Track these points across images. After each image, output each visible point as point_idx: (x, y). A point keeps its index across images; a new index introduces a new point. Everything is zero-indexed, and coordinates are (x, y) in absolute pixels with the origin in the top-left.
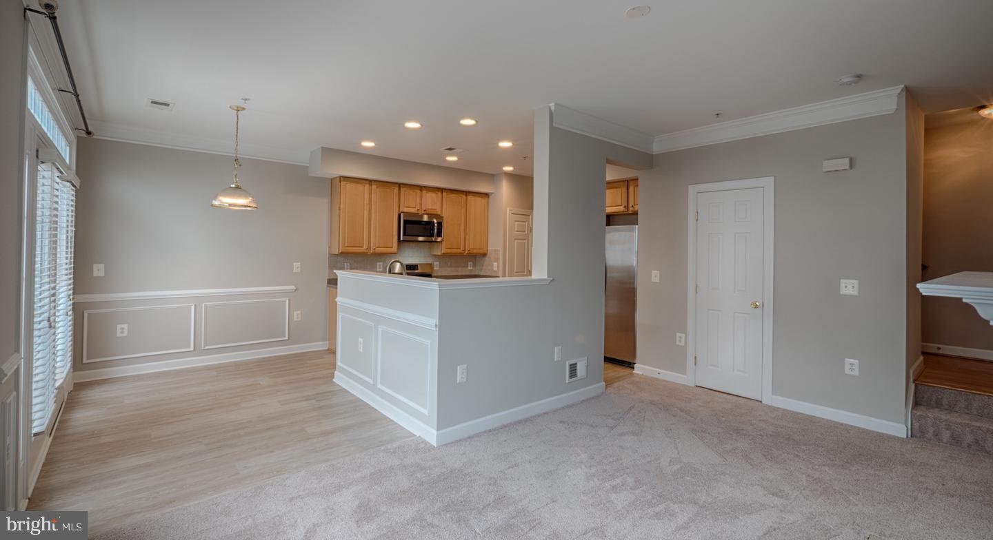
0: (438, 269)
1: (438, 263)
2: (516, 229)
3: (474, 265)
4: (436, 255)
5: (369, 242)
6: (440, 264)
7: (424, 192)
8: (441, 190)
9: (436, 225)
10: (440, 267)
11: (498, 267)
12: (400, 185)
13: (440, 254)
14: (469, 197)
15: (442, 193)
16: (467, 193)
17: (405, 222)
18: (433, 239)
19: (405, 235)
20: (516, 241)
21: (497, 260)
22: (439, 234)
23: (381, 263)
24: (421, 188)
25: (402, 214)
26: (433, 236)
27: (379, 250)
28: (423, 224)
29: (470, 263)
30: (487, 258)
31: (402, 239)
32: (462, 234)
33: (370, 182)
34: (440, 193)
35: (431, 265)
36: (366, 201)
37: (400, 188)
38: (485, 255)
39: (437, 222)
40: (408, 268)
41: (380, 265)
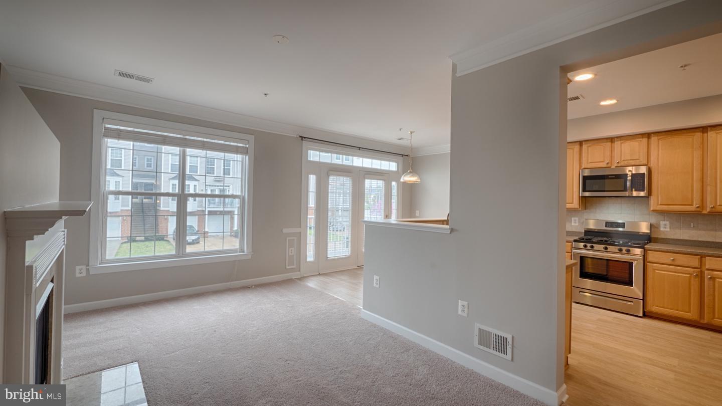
0: (668, 230)
1: (667, 222)
7: (617, 143)
8: (648, 135)
9: (629, 178)
12: (582, 143)
14: (711, 133)
16: (704, 129)
17: (585, 178)
19: (584, 190)
23: (577, 219)
24: (611, 140)
28: (610, 178)
32: (697, 184)
34: (646, 140)
37: (581, 146)
39: (632, 174)
40: (609, 225)
41: (575, 220)
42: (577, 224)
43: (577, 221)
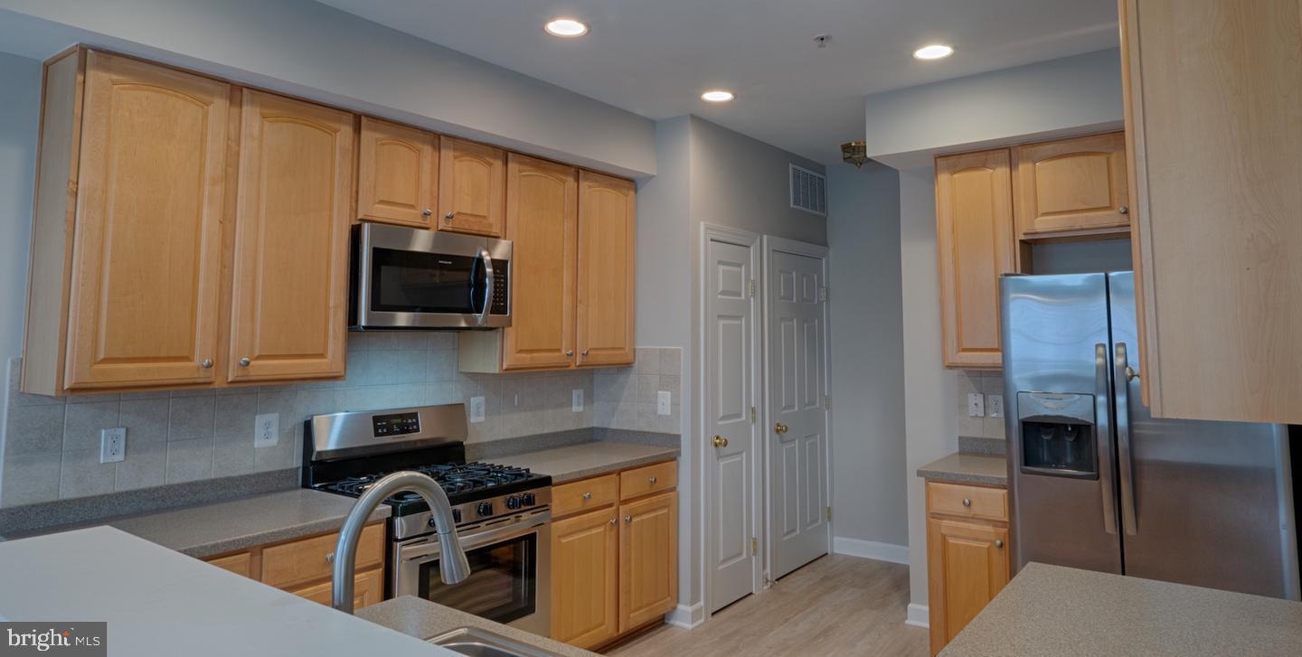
0: (482, 419)
1: (481, 399)
2: (721, 289)
3: (589, 399)
4: (474, 376)
5: (222, 336)
6: (487, 401)
7: (448, 154)
8: (506, 154)
9: (489, 270)
10: (487, 413)
11: (675, 405)
12: (358, 120)
13: (497, 371)
14: (584, 185)
15: (506, 163)
16: (579, 171)
17: (380, 256)
18: (480, 318)
19: (376, 305)
20: (721, 322)
21: (670, 382)
22: (500, 307)
23: (273, 417)
24: (437, 138)
25: (366, 227)
26: (480, 311)
27: (266, 368)
28: (443, 267)
29: (577, 394)
30: (633, 377)
31: (363, 322)
32: (567, 301)
33: (236, 91)
34: (498, 164)
35: (456, 412)
36: (213, 167)
37: (358, 129)
38: (626, 366)
39: (492, 260)
40: (382, 427)
41: (267, 425)
42: (274, 441)
43: (274, 429)
